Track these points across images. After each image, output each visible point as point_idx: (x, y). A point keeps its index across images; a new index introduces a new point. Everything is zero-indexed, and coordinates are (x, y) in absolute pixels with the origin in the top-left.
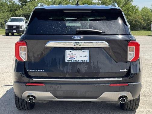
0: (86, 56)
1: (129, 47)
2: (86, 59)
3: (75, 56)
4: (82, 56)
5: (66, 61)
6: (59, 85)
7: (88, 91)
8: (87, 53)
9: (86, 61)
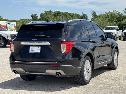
0: (39, 50)
1: (62, 45)
2: (39, 51)
3: (34, 49)
4: (37, 50)
5: (30, 52)
6: (25, 65)
7: (39, 69)
8: (40, 48)
9: (39, 52)
